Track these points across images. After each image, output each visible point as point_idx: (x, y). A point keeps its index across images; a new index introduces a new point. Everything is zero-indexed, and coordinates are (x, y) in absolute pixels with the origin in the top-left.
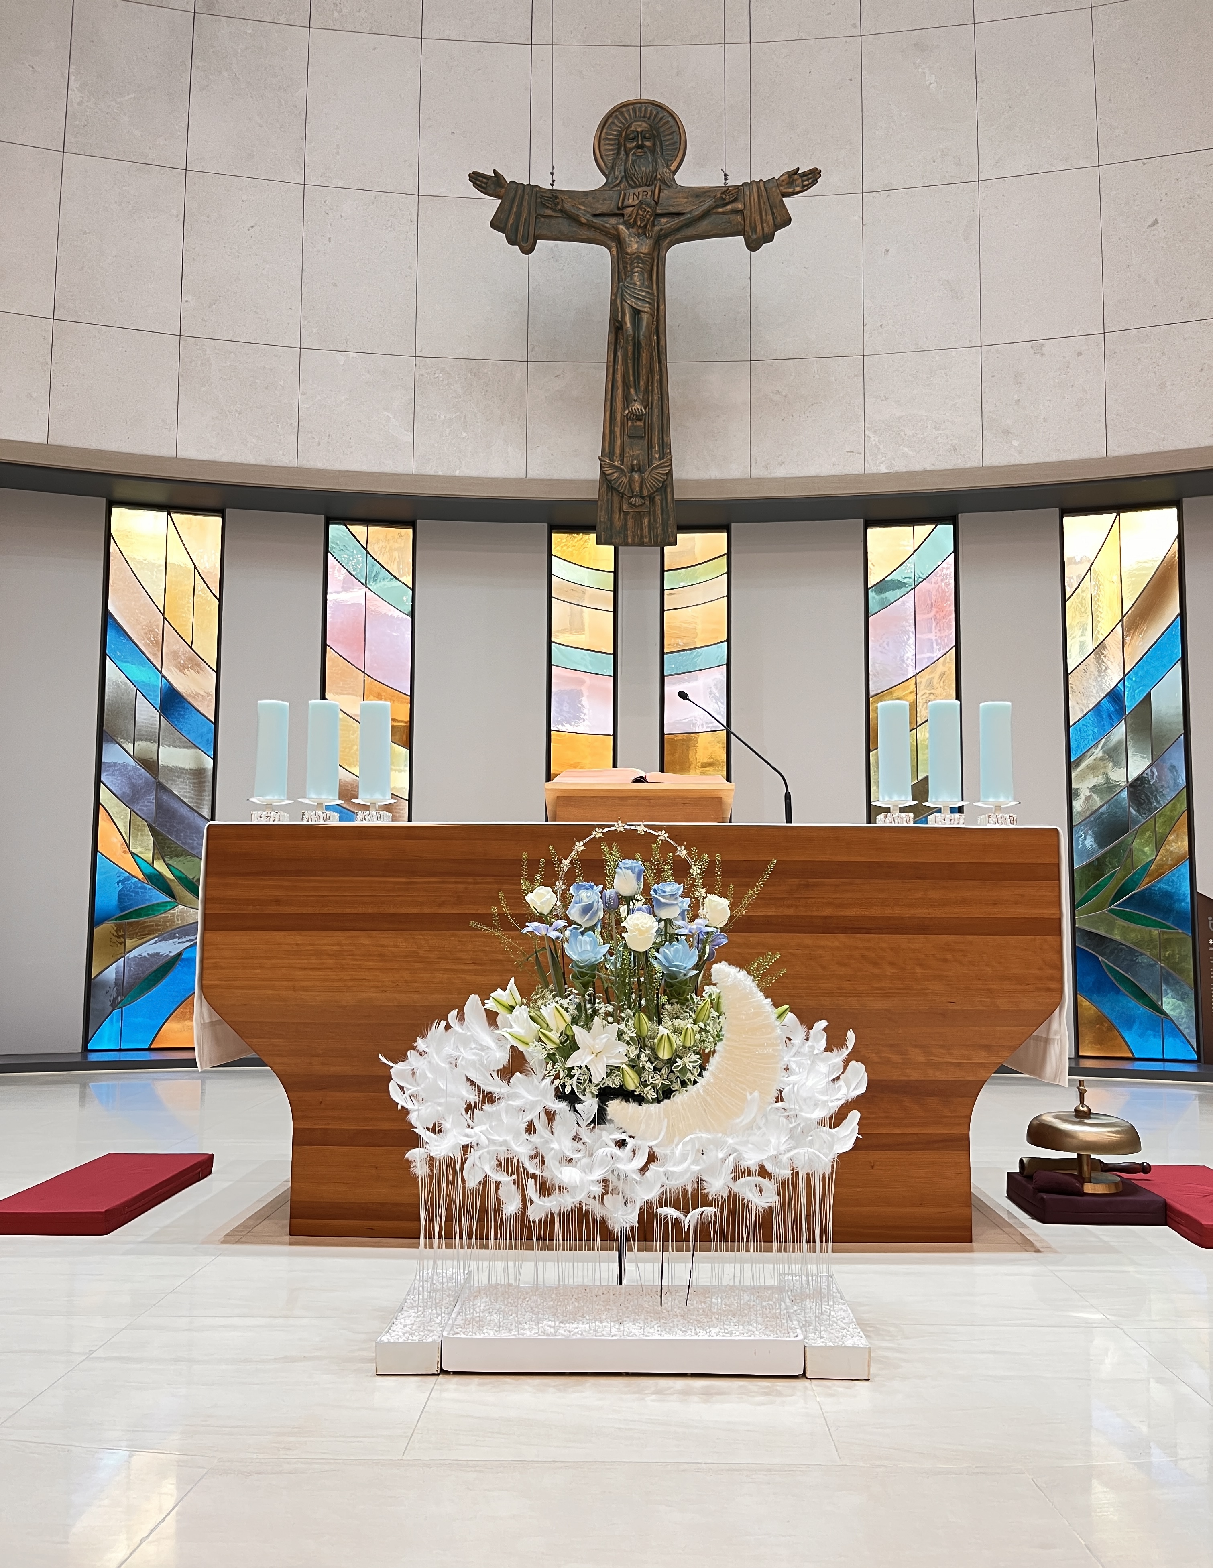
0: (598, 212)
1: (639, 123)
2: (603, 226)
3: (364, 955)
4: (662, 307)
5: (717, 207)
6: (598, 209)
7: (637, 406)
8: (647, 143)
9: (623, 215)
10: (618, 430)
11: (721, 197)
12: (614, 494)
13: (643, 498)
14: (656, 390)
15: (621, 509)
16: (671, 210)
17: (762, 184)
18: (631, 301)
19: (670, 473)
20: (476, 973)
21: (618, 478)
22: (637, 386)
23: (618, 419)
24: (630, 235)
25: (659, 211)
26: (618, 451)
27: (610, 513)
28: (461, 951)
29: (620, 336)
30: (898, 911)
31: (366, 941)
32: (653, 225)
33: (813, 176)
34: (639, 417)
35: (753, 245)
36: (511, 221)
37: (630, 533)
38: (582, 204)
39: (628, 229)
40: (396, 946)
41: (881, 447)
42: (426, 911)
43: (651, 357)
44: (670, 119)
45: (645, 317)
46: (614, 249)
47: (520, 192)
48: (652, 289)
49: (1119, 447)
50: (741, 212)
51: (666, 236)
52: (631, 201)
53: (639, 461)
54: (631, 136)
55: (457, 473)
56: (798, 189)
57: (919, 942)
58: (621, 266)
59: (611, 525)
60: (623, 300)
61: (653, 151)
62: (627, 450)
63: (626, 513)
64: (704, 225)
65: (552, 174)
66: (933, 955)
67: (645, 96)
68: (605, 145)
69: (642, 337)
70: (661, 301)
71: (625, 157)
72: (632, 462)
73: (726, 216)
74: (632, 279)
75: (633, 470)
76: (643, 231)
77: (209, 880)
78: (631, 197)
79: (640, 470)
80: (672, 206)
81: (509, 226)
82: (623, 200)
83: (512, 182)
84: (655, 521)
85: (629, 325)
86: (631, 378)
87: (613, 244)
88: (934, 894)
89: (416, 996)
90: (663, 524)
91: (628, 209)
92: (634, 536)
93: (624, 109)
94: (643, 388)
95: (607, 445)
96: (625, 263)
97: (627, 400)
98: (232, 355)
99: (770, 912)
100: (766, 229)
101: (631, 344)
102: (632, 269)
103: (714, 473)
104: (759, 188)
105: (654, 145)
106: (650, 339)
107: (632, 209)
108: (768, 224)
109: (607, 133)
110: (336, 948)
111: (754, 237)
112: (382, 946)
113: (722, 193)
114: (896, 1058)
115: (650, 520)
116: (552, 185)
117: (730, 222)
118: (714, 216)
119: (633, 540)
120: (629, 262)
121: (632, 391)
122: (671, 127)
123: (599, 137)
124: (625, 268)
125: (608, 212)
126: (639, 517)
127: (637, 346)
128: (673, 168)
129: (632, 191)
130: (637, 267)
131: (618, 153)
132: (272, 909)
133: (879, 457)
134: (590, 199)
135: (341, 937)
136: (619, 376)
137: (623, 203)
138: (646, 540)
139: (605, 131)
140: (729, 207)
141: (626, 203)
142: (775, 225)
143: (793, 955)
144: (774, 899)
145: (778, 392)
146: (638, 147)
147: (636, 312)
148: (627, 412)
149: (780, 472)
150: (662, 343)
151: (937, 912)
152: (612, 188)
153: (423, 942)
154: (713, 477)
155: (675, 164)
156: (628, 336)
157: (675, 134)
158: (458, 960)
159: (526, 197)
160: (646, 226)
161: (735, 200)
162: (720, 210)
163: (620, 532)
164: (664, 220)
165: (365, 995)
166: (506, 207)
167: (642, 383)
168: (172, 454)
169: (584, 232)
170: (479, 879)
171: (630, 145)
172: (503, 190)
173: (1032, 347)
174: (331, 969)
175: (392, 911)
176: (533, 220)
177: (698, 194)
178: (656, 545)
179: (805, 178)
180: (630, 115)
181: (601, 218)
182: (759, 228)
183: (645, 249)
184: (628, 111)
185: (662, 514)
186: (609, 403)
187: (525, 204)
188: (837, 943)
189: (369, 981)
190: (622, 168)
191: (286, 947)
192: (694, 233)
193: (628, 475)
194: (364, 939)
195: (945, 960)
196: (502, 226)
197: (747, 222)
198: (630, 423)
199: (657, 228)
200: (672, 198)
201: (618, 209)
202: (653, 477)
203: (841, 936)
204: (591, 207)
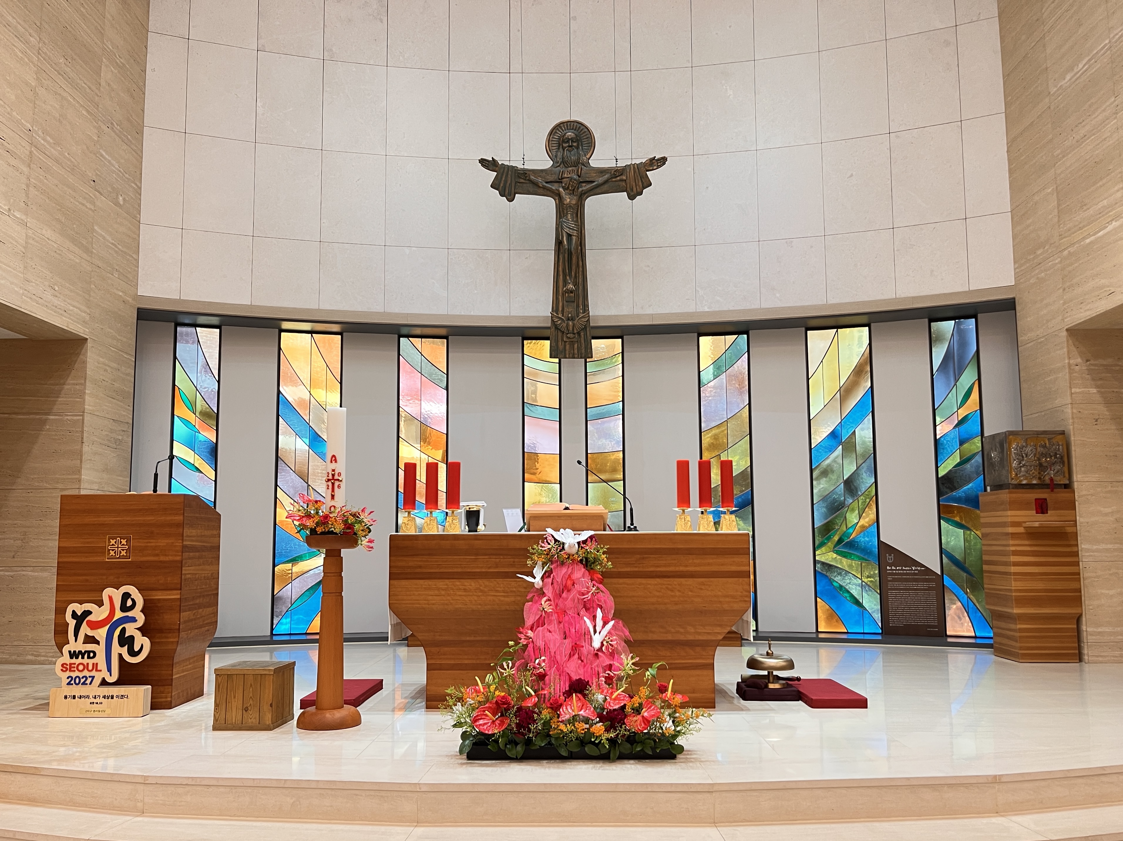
0: (548, 181)
1: (570, 134)
2: (551, 188)
3: (457, 589)
4: (583, 232)
5: (612, 178)
6: (548, 179)
7: (571, 286)
8: (575, 144)
9: (562, 182)
10: (560, 298)
11: (614, 174)
12: (559, 331)
13: (574, 334)
14: (580, 276)
15: (562, 340)
16: (587, 179)
17: (636, 165)
18: (567, 230)
19: (589, 320)
20: (504, 596)
21: (561, 324)
22: (570, 275)
23: (561, 292)
24: (566, 194)
25: (582, 180)
26: (560, 309)
27: (557, 342)
28: (498, 587)
29: (561, 247)
30: (682, 569)
31: (458, 583)
32: (578, 188)
33: (663, 161)
34: (572, 292)
35: (632, 197)
36: (502, 185)
37: (567, 352)
38: (540, 176)
39: (564, 191)
40: (471, 585)
41: (705, 296)
42: (484, 570)
43: (578, 258)
44: (586, 130)
45: (574, 238)
46: (557, 201)
47: (506, 169)
48: (578, 223)
49: (833, 298)
50: (625, 180)
51: (585, 194)
52: (566, 175)
53: (572, 315)
54: (566, 141)
55: (472, 313)
56: (655, 167)
57: (690, 581)
58: (561, 210)
59: (557, 348)
60: (562, 228)
61: (577, 148)
62: (566, 309)
63: (565, 342)
64: (606, 187)
65: (523, 159)
66: (696, 587)
67: (573, 119)
68: (552, 144)
69: (572, 249)
70: (583, 228)
71: (562, 152)
72: (568, 315)
73: (617, 183)
74: (567, 217)
75: (568, 319)
76: (572, 192)
77: (392, 558)
78: (566, 173)
79: (572, 319)
80: (588, 178)
81: (501, 188)
82: (562, 175)
83: (502, 164)
84: (581, 345)
85: (565, 243)
86: (567, 271)
87: (557, 198)
88: (695, 561)
89: (479, 607)
90: (585, 348)
91: (565, 179)
92: (569, 354)
93: (562, 125)
94: (573, 276)
95: (555, 306)
96: (563, 209)
97: (565, 283)
98: (348, 251)
99: (628, 569)
100: (638, 190)
101: (567, 253)
102: (567, 212)
103: (613, 312)
104: (634, 168)
105: (578, 145)
106: (577, 249)
107: (567, 179)
108: (639, 187)
109: (552, 138)
110: (446, 586)
111: (632, 194)
112: (465, 585)
113: (615, 171)
114: (682, 630)
115: (578, 345)
116: (524, 164)
117: (619, 186)
118: (610, 183)
119: (569, 356)
120: (565, 208)
121: (568, 278)
122: (587, 135)
123: (549, 140)
124: (563, 211)
125: (554, 180)
126: (572, 343)
127: (570, 254)
128: (588, 157)
129: (566, 170)
130: (570, 211)
131: (559, 149)
132: (419, 570)
133: (704, 302)
134: (544, 174)
135: (447, 581)
136: (561, 269)
137: (561, 176)
138: (576, 356)
139: (551, 136)
140: (618, 178)
141: (563, 176)
142: (643, 187)
143: (638, 588)
144: (629, 564)
145: (648, 266)
146: (569, 146)
147: (569, 236)
148: (565, 289)
149: (649, 311)
150: (583, 250)
151: (698, 569)
152: (557, 167)
153: (482, 584)
154: (613, 314)
155: (589, 154)
156: (565, 249)
157: (589, 139)
158: (497, 591)
159: (510, 172)
160: (574, 190)
161: (622, 175)
162: (614, 180)
163: (562, 352)
164: (584, 185)
165: (457, 606)
166: (499, 178)
167: (573, 273)
168: (316, 307)
169: (541, 191)
170: (505, 557)
171: (565, 145)
172: (497, 169)
173: (786, 242)
174: (444, 595)
175: (469, 570)
176: (513, 184)
177: (602, 171)
178: (581, 358)
179: (659, 162)
180: (565, 128)
181: (550, 184)
182: (635, 189)
183: (574, 202)
184: (564, 126)
185: (585, 342)
186: (555, 283)
187: (509, 176)
188: (656, 582)
189: (459, 600)
190: (561, 157)
191: (424, 586)
192: (600, 192)
193: (566, 322)
194: (457, 583)
195: (701, 589)
196: (497, 187)
197: (628, 186)
198: (567, 295)
199: (580, 189)
200: (587, 173)
201: (559, 179)
202: (579, 323)
203: (658, 580)
204: (545, 178)
